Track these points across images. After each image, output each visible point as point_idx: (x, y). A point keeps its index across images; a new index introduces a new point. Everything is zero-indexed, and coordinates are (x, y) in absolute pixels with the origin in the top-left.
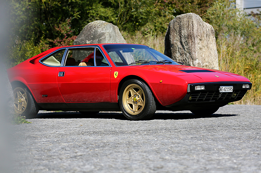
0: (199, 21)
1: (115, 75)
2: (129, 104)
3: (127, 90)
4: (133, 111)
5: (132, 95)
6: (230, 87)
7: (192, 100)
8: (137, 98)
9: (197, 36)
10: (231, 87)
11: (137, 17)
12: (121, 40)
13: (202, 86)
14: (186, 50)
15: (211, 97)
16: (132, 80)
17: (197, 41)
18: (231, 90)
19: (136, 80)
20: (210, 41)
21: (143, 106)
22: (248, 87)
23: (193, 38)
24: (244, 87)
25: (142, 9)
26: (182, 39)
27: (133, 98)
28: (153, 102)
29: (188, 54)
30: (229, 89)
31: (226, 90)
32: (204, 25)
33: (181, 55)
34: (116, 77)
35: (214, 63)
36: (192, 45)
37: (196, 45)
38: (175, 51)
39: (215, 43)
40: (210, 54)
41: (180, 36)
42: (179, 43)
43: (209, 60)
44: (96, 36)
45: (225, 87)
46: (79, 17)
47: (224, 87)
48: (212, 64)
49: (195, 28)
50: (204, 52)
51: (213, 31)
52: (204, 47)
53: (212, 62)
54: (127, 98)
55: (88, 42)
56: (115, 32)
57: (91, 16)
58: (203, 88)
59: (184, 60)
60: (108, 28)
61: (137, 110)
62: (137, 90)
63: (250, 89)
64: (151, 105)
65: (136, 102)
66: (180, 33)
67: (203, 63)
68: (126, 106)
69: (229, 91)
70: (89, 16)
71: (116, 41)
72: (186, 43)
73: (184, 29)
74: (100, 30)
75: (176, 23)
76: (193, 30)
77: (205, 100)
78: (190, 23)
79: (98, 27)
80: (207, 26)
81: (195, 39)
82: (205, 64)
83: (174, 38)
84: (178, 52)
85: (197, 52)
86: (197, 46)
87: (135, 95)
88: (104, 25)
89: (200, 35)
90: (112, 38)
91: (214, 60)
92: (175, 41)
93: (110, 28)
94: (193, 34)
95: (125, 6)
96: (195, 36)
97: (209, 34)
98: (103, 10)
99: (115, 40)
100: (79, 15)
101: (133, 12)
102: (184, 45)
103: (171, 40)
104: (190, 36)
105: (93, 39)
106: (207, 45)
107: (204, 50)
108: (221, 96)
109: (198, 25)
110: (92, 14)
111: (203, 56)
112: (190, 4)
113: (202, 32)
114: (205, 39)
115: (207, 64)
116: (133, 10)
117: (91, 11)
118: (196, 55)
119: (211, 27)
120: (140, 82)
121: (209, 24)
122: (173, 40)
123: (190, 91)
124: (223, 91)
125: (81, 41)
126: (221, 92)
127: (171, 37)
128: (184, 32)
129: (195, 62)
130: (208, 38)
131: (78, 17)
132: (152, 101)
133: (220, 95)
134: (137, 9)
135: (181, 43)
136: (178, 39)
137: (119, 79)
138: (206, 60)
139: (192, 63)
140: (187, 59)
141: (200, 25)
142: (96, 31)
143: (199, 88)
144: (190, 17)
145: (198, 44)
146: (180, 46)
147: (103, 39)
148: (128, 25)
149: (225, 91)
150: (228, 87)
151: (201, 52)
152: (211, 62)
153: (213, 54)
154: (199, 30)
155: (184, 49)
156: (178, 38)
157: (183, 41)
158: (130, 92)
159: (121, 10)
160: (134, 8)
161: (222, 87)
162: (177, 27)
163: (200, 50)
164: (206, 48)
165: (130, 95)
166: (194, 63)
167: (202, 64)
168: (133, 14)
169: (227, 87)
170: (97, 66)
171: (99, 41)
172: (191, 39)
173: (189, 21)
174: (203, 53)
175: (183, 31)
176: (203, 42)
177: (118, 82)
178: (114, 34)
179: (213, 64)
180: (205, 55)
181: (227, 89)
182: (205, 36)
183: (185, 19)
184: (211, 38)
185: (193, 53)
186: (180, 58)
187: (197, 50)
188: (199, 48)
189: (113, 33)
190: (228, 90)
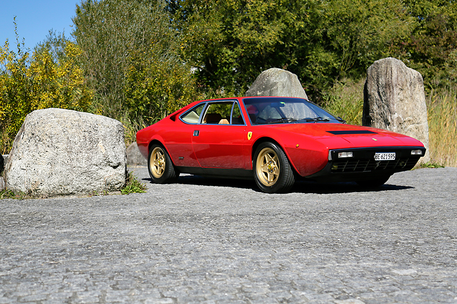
0: (401, 67)
1: (248, 136)
2: (264, 172)
3: (262, 155)
4: (267, 181)
5: (267, 162)
6: (391, 154)
7: (338, 170)
8: (272, 165)
9: (396, 85)
10: (393, 154)
11: (364, 62)
12: (298, 91)
13: (350, 153)
14: (384, 101)
15: (365, 166)
16: (266, 142)
17: (396, 90)
18: (393, 157)
19: (271, 143)
20: (416, 90)
21: (278, 175)
22: (419, 153)
23: (391, 87)
24: (413, 153)
25: (369, 53)
26: (380, 89)
27: (268, 165)
28: (290, 171)
29: (386, 107)
31: (385, 158)
32: (407, 71)
33: (379, 107)
34: (249, 138)
35: (421, 117)
36: (390, 96)
37: (395, 96)
38: (372, 103)
39: (423, 93)
40: (415, 106)
41: (378, 85)
42: (376, 94)
43: (414, 114)
44: (269, 86)
45: (384, 154)
46: (297, 63)
47: (381, 154)
48: (418, 118)
49: (394, 76)
50: (406, 104)
51: (420, 78)
52: (406, 98)
53: (418, 116)
54: (262, 165)
55: (259, 93)
56: (291, 81)
57: (311, 62)
58: (350, 155)
59: (381, 114)
60: (282, 76)
61: (272, 180)
62: (272, 155)
63: (423, 155)
64: (287, 175)
65: (271, 170)
66: (378, 82)
67: (404, 117)
68: (260, 175)
69: (390, 159)
70: (309, 62)
71: (291, 91)
72: (384, 93)
73: (381, 77)
74: (273, 80)
75: (374, 70)
76: (391, 78)
77: (356, 170)
78: (389, 70)
79: (271, 76)
80: (413, 73)
81: (394, 88)
82: (407, 119)
83: (372, 87)
84: (375, 104)
85: (395, 105)
86: (396, 98)
87: (271, 162)
88: (279, 74)
89: (400, 84)
90: (286, 88)
91: (420, 113)
92: (372, 91)
93: (285, 76)
94: (392, 82)
95: (350, 50)
96: (394, 85)
97: (414, 82)
98: (323, 55)
99: (289, 91)
100: (297, 61)
101: (359, 56)
102: (382, 96)
103: (369, 90)
104: (388, 86)
105: (265, 89)
106: (411, 95)
107: (406, 102)
108: (380, 165)
109: (398, 72)
110: (311, 60)
111: (405, 109)
112: (434, 46)
113: (404, 80)
114: (408, 89)
115: (411, 118)
116: (360, 54)
117: (310, 57)
118: (394, 107)
119: (418, 74)
120: (274, 146)
121: (415, 71)
122: (371, 90)
123: (331, 159)
124: (381, 159)
125: (252, 93)
126: (377, 160)
127: (369, 86)
128: (382, 81)
129: (393, 116)
130: (413, 87)
131: (295, 63)
132: (287, 170)
133: (378, 164)
134: (363, 53)
135: (379, 93)
136: (375, 89)
137: (253, 140)
138: (409, 113)
139: (390, 117)
140: (385, 112)
141: (402, 72)
142: (269, 80)
143: (344, 155)
144: (389, 63)
145: (397, 96)
146: (378, 97)
147: (275, 89)
148: (353, 71)
149: (383, 159)
150: (388, 154)
151: (402, 104)
152: (416, 116)
153: (419, 107)
154: (399, 78)
155: (382, 100)
156: (375, 87)
157: (381, 91)
158: (265, 157)
159: (345, 55)
160: (360, 52)
161: (378, 154)
162: (374, 74)
163: (401, 102)
164: (409, 99)
165: (265, 161)
166: (392, 118)
167: (402, 119)
168: (359, 58)
169: (386, 154)
170: (233, 124)
171: (271, 92)
172: (390, 89)
173: (387, 67)
174: (404, 106)
175: (380, 80)
176: (405, 92)
177: (251, 145)
178: (290, 84)
179: (420, 119)
180: (407, 108)
181: (386, 156)
182: (408, 85)
183: (383, 65)
184: (417, 87)
185: (391, 105)
186: (377, 111)
187: (396, 101)
188: (399, 100)
189: (288, 83)
190: (388, 157)
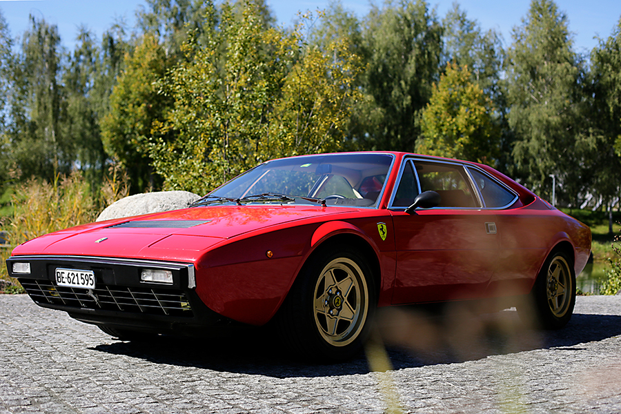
6: (85, 274)
10: (88, 274)
18: (91, 282)
24: (146, 277)
30: (82, 278)
31: (75, 282)
47: (66, 272)
69: (85, 287)
124: (67, 285)
126: (61, 284)
150: (79, 274)
161: (60, 271)
169: (75, 273)
181: (76, 277)
190: (81, 281)
